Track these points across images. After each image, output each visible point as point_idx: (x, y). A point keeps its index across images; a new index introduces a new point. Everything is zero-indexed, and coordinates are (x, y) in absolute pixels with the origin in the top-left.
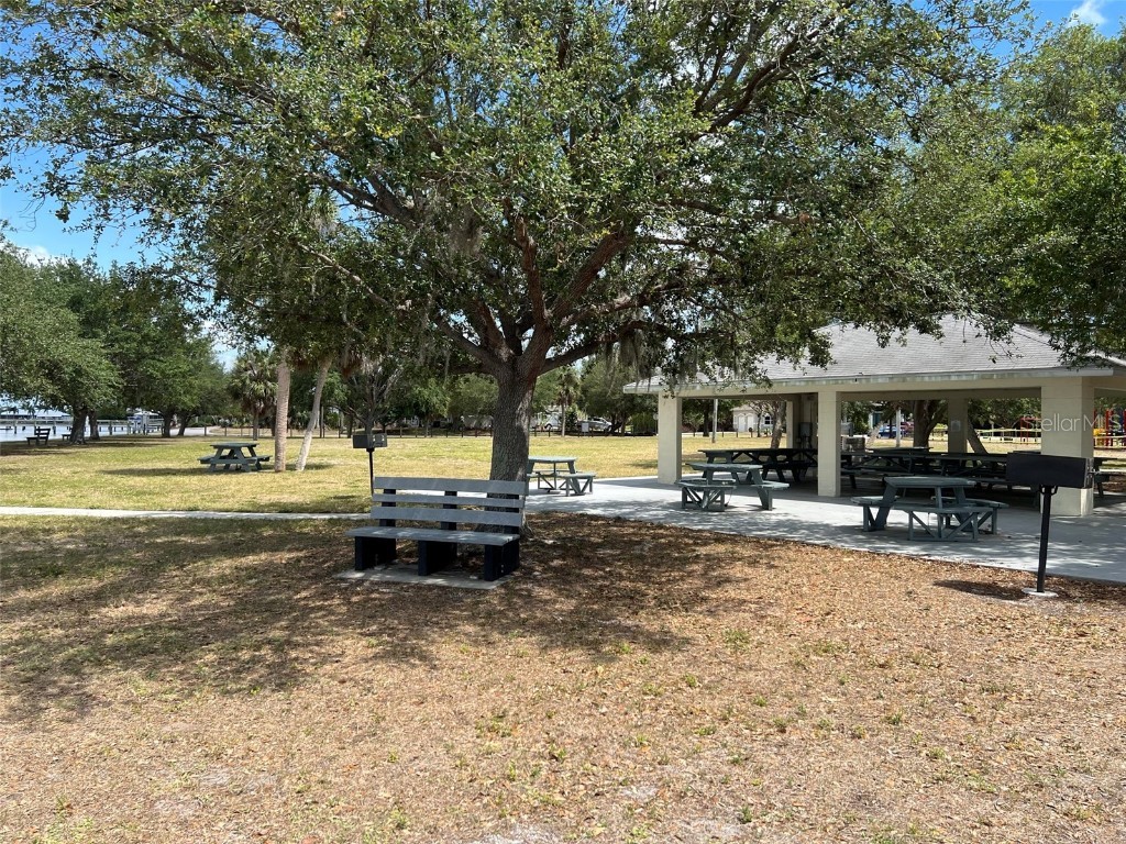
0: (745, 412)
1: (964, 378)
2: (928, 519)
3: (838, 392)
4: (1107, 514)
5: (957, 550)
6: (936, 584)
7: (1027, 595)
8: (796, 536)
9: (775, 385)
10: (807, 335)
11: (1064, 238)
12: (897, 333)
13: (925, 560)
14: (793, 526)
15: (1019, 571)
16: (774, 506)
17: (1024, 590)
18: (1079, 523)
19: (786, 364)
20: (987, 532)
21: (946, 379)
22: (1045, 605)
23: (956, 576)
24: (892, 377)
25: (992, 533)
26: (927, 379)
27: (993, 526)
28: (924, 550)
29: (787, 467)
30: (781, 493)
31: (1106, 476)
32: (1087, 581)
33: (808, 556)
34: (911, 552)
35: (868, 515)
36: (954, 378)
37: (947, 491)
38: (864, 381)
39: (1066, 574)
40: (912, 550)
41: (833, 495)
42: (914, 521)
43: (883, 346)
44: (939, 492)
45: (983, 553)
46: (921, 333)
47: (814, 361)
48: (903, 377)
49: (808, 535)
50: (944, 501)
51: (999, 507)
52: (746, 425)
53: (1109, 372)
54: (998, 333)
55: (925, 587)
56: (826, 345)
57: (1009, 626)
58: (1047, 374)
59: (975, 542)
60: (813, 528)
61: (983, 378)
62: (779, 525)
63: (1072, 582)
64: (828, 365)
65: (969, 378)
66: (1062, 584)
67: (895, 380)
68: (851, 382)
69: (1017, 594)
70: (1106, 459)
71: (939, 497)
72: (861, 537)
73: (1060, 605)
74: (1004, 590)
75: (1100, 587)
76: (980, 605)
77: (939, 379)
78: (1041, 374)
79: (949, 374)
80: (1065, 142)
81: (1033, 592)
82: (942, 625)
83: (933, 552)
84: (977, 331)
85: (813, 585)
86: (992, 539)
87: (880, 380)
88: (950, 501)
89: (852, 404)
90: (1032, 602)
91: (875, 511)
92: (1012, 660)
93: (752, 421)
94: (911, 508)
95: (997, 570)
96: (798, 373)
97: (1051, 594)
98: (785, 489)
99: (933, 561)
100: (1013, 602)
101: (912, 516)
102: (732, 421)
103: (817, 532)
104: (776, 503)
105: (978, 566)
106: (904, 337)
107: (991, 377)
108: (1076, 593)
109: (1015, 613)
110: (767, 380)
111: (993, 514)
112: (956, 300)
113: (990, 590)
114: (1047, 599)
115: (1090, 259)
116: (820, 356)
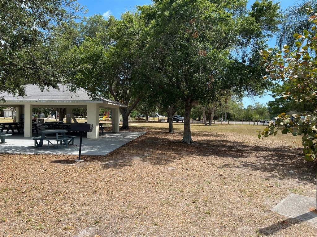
0: (8, 111)
1: (68, 102)
2: (54, 142)
3: (31, 105)
4: (102, 137)
5: (61, 151)
6: (51, 162)
7: (76, 162)
8: (10, 152)
9: (7, 102)
10: (17, 86)
11: (88, 66)
12: (46, 87)
13: (50, 155)
14: (10, 148)
15: (76, 155)
16: (5, 142)
17: (75, 160)
18: (95, 140)
19: (11, 94)
20: (71, 145)
21: (63, 102)
22: (80, 164)
23: (59, 159)
24: (47, 101)
25: (72, 145)
26: (57, 102)
27: (73, 143)
28: (51, 152)
29: (15, 129)
30: (8, 137)
31: (104, 128)
32: (91, 156)
33: (11, 158)
34: (47, 153)
35: (36, 142)
36: (65, 102)
37: (59, 134)
38: (39, 102)
39: (87, 154)
40: (47, 152)
41: (29, 136)
42: (50, 143)
43: (42, 91)
44: (57, 134)
45: (68, 151)
46: (53, 88)
47: (20, 94)
48: (51, 101)
49: (14, 151)
50: (58, 137)
51: (74, 138)
52: (9, 115)
53: (102, 102)
54: (73, 90)
55: (47, 164)
56: (23, 89)
57: (68, 172)
58: (88, 102)
59: (67, 148)
60: (17, 148)
61: (72, 102)
62: (6, 148)
63: (88, 156)
64: (24, 96)
65: (69, 102)
66: (85, 157)
67: (48, 102)
68: (35, 102)
69: (73, 162)
70: (103, 123)
71: (57, 136)
72: (33, 150)
73: (84, 163)
74: (70, 161)
75: (94, 157)
76: (62, 166)
77: (61, 102)
78: (87, 102)
79: (64, 101)
80: (90, 42)
81: (78, 161)
82: (49, 175)
83: (54, 152)
84: (67, 89)
85: (9, 168)
86: (72, 146)
87: (44, 102)
88: (60, 137)
89: (44, 109)
90: (77, 164)
91: (38, 141)
92: (66, 182)
93: (11, 114)
94: (49, 139)
95: (70, 155)
96: (15, 98)
97: (82, 161)
98: (10, 136)
99: (53, 155)
100: (71, 164)
101: (49, 142)
102: (3, 113)
103: (18, 150)
104: (6, 140)
105: (65, 155)
106: (49, 89)
107: (75, 102)
108: (88, 159)
109: (71, 168)
110: (4, 100)
111: (73, 139)
112: (61, 79)
113: (67, 162)
114: (81, 162)
115: (96, 73)
116: (22, 93)
